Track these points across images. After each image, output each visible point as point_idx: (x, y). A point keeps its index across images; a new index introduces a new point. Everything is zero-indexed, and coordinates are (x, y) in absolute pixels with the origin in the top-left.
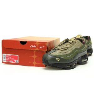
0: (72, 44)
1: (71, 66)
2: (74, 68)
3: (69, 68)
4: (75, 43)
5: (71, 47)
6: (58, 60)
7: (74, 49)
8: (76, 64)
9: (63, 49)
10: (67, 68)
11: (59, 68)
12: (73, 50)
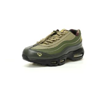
0: (61, 36)
1: (57, 62)
2: (62, 64)
3: (54, 65)
4: (65, 35)
5: (59, 39)
6: (40, 55)
7: (62, 42)
8: (64, 60)
9: (48, 42)
10: (52, 65)
11: (41, 64)
12: (60, 43)
